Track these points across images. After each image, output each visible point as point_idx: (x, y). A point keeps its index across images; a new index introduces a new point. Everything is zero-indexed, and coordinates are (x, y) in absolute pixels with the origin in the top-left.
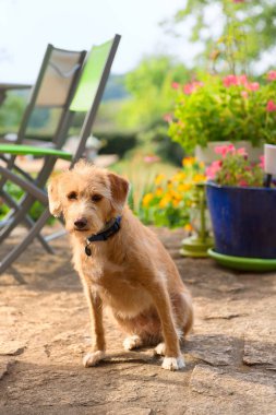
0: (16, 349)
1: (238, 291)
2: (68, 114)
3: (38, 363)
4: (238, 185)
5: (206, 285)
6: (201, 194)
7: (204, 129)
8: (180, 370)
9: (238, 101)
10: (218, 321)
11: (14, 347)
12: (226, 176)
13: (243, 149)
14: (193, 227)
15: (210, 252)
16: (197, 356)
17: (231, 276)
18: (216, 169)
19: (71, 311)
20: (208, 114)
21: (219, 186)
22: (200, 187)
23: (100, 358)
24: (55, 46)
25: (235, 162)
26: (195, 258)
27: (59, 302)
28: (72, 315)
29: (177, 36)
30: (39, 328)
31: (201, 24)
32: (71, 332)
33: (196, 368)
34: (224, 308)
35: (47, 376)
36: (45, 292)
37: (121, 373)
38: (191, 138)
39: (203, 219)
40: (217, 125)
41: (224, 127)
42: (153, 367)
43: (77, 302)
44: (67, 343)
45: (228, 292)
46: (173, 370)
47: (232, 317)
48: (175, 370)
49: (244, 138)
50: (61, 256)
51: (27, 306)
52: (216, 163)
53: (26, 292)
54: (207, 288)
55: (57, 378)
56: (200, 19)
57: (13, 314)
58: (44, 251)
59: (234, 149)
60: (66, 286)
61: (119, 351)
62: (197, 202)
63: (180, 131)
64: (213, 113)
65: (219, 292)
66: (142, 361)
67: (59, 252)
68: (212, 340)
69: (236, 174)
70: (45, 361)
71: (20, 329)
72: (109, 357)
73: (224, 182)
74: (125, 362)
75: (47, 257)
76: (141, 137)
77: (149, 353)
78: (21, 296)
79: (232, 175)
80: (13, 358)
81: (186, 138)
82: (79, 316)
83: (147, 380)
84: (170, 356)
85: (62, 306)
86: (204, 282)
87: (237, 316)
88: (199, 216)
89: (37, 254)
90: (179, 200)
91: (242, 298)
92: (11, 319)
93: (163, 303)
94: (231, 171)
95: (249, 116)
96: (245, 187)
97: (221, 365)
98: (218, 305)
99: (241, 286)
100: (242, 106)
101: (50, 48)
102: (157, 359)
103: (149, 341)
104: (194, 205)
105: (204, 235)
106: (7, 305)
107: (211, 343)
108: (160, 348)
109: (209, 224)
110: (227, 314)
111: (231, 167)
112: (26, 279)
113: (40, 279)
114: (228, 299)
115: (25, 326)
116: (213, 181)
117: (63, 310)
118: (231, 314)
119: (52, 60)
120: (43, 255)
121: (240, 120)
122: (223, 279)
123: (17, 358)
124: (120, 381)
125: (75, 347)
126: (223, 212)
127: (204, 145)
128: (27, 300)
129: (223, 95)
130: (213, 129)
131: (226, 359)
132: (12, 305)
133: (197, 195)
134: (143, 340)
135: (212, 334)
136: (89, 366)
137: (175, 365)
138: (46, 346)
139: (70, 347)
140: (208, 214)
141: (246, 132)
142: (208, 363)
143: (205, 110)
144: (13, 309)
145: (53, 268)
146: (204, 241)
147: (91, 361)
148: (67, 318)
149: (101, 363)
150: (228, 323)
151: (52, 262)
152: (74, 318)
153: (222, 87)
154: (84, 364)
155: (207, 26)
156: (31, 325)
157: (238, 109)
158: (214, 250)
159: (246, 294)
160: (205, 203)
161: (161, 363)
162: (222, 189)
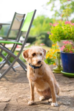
0: (8, 100)
1: (70, 83)
2: (20, 32)
3: (15, 104)
4: (70, 53)
5: (61, 81)
6: (59, 55)
7: (59, 36)
8: (56, 106)
9: (69, 28)
10: (65, 92)
11: (7, 99)
12: (66, 50)
13: (71, 42)
14: (56, 64)
15: (62, 72)
16: (61, 102)
17: (68, 79)
18: (63, 48)
19: (23, 89)
20: (60, 32)
21: (64, 53)
22: (58, 53)
23: (33, 103)
24: (17, 13)
25: (69, 46)
26: (57, 73)
27: (19, 86)
28: (23, 90)
29: (47, 9)
30: (14, 94)
31: (54, 6)
32: (23, 95)
33: (61, 106)
34: (67, 88)
35: (17, 108)
36: (15, 83)
37: (39, 107)
38: (55, 39)
39: (59, 62)
40: (63, 35)
41: (65, 36)
42: (48, 105)
43: (24, 86)
44: (22, 98)
45: (67, 83)
46: (54, 106)
47: (69, 91)
48: (55, 106)
49: (71, 39)
50: (18, 73)
51: (10, 87)
52: (63, 46)
53: (9, 83)
54: (61, 82)
55: (20, 109)
56: (54, 5)
57: (6, 90)
58: (13, 71)
59: (69, 42)
60: (21, 81)
61: (38, 101)
62: (58, 57)
63: (52, 37)
64: (62, 32)
65: (65, 83)
66: (45, 104)
67: (18, 71)
68: (65, 97)
69: (69, 49)
70: (17, 103)
71: (8, 94)
72: (36, 103)
73: (66, 52)
74: (40, 104)
75: (14, 73)
76: (37, 38)
77: (47, 101)
78: (8, 84)
79: (68, 50)
80: (7, 102)
81: (54, 39)
82: (25, 90)
83: (47, 109)
84: (54, 102)
85: (20, 87)
86: (60, 80)
87: (71, 90)
88: (58, 61)
89: (11, 72)
90: (51, 57)
91: (72, 85)
92: (6, 91)
93: (52, 87)
94: (68, 48)
95: (72, 33)
96: (72, 53)
97: (68, 105)
98: (65, 87)
99: (71, 81)
100: (70, 30)
101: (16, 13)
102: (49, 103)
103: (47, 98)
104: (57, 58)
105: (60, 67)
106: (4, 87)
107: (64, 98)
108: (50, 100)
109: (61, 64)
110: (68, 90)
111: (68, 47)
112: (9, 79)
113: (13, 79)
114: (68, 85)
115: (10, 93)
116: (62, 51)
117: (21, 88)
118: (69, 90)
119: (16, 17)
120: (13, 72)
121: (70, 34)
122: (66, 80)
123: (8, 103)
124: (39, 110)
125: (25, 100)
126: (66, 60)
127: (59, 41)
128: (10, 86)
129: (65, 27)
130: (62, 36)
131: (69, 103)
132: (6, 87)
133: (58, 55)
134: (45, 98)
135: (64, 96)
136: (30, 105)
137: (55, 105)
138: (16, 99)
139: (24, 99)
140: (61, 61)
141: (71, 37)
142: (64, 104)
143: (59, 31)
144: (6, 88)
145: (16, 76)
146: (59, 68)
147: (30, 104)
148: (22, 91)
149: (33, 104)
150: (69, 92)
151: (16, 74)
152: (24, 91)
153: (65, 25)
154: (28, 104)
155: (55, 7)
156: (11, 93)
157: (69, 31)
158: (63, 71)
159: (73, 84)
160: (60, 57)
161: (50, 104)
162: (65, 54)
